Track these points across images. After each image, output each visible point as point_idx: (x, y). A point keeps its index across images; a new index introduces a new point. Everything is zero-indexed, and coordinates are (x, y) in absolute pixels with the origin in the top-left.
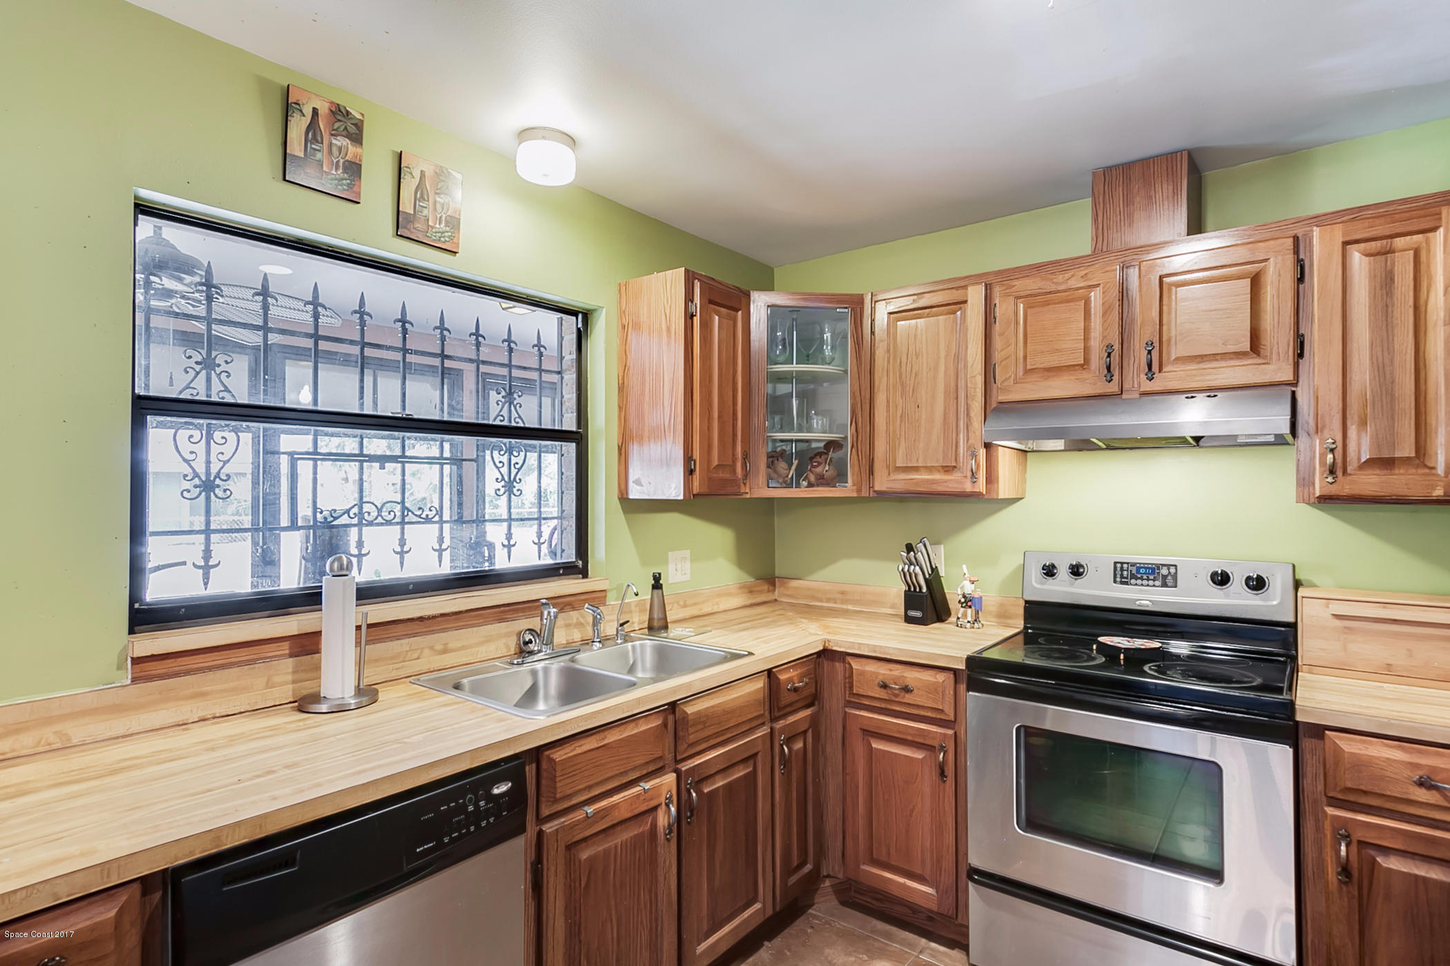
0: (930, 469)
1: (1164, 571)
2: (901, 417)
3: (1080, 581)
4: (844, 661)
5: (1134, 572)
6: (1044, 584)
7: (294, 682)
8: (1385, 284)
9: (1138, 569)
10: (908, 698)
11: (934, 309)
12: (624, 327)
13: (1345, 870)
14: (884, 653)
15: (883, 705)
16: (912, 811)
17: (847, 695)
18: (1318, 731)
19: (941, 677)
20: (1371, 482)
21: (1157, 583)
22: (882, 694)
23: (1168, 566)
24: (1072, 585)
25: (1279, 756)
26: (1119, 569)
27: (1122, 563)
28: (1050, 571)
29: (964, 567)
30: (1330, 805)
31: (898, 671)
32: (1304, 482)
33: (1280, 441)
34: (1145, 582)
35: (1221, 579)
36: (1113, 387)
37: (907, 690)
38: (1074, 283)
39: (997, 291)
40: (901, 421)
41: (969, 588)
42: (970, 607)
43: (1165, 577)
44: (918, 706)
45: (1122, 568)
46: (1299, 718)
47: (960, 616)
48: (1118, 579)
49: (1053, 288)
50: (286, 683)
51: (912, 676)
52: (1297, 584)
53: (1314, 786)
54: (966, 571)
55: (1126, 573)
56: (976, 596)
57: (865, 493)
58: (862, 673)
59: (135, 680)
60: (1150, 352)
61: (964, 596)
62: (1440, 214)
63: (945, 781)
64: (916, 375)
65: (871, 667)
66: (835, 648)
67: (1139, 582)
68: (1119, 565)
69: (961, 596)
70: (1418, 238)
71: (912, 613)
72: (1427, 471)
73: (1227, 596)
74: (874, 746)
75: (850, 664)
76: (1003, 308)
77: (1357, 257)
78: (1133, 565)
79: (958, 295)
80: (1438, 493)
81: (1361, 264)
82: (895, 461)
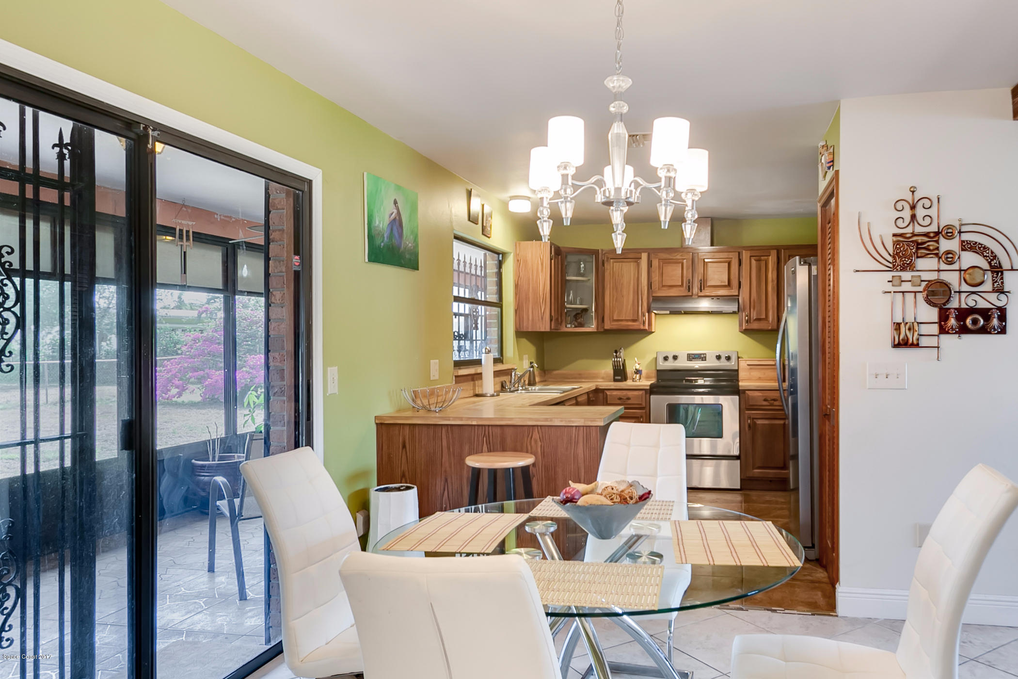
0: (627, 320)
1: (702, 356)
2: (615, 300)
3: (677, 361)
4: (603, 392)
5: (693, 357)
6: (664, 363)
8: (759, 269)
9: (695, 356)
10: (629, 402)
12: (518, 261)
13: (749, 426)
14: (620, 387)
18: (744, 391)
19: (641, 393)
20: (755, 326)
21: (701, 360)
22: (619, 401)
23: (704, 354)
24: (673, 362)
25: (736, 398)
26: (689, 356)
27: (690, 354)
28: (666, 359)
29: (636, 358)
30: (747, 410)
31: (625, 393)
32: (741, 325)
33: (734, 313)
34: (697, 360)
35: (719, 357)
36: (690, 294)
37: (628, 399)
38: (678, 257)
39: (652, 256)
40: (615, 302)
41: (638, 367)
42: (637, 374)
43: (703, 358)
44: (633, 404)
46: (740, 388)
47: (634, 377)
48: (689, 360)
49: (671, 258)
50: (472, 389)
51: (630, 393)
52: (739, 358)
53: (743, 407)
54: (636, 360)
55: (691, 357)
56: (641, 369)
57: (602, 330)
58: (611, 395)
59: (456, 383)
60: (701, 283)
61: (636, 369)
62: (770, 252)
64: (622, 284)
65: (615, 393)
66: (600, 388)
67: (695, 360)
69: (634, 370)
70: (766, 257)
71: (616, 378)
72: (767, 322)
73: (720, 363)
76: (655, 263)
77: (753, 260)
78: (693, 354)
79: (638, 255)
80: (770, 328)
81: (754, 262)
82: (613, 317)
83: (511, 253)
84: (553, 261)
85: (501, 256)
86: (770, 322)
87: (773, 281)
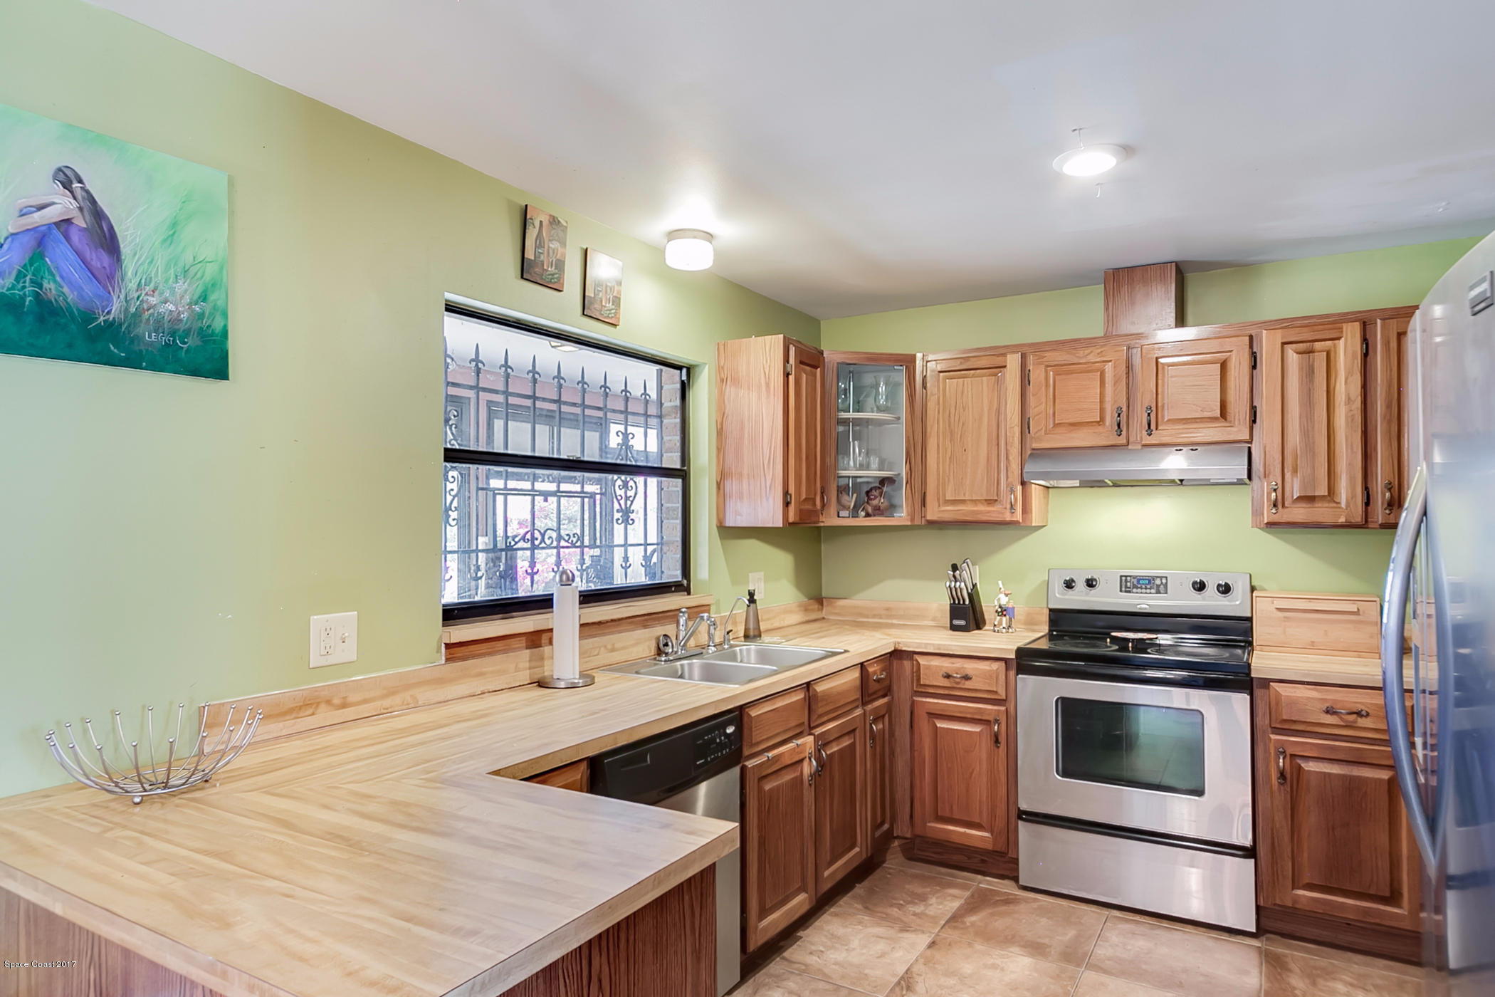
0: (975, 502)
1: (1158, 582)
2: (950, 458)
3: (1093, 591)
4: (912, 659)
5: (1135, 583)
6: (1066, 595)
7: (530, 668)
8: (1309, 372)
9: (1138, 580)
10: (968, 684)
11: (978, 371)
12: (722, 380)
13: (1282, 775)
14: (947, 650)
15: (946, 692)
16: (972, 773)
17: (915, 686)
18: (1266, 683)
19: (994, 666)
20: (1299, 513)
21: (1153, 591)
22: (946, 683)
23: (1161, 578)
24: (1087, 594)
25: (1240, 702)
26: (1123, 581)
27: (1126, 576)
28: (1069, 585)
29: (1000, 582)
30: (1273, 733)
31: (959, 663)
32: (1257, 513)
33: (1240, 482)
34: (1144, 591)
35: (1200, 586)
36: (1122, 440)
37: (967, 678)
38: (1092, 358)
39: (1031, 359)
40: (950, 462)
41: (1004, 600)
42: (1005, 615)
43: (1158, 586)
44: (976, 690)
45: (1126, 580)
46: (1253, 675)
47: (996, 623)
48: (1123, 589)
49: (1076, 361)
50: (525, 669)
51: (970, 666)
52: (1253, 589)
53: (1262, 721)
54: (1001, 586)
55: (1129, 584)
56: (1010, 606)
57: (917, 522)
58: (928, 667)
59: (447, 660)
60: (1149, 414)
61: (1000, 607)
62: (1342, 328)
63: (998, 747)
64: (963, 424)
65: (936, 662)
66: (904, 649)
67: (1139, 590)
68: (1124, 578)
69: (997, 607)
70: (1329, 343)
71: (956, 622)
72: (1335, 505)
73: (1204, 599)
74: (938, 725)
75: (917, 661)
76: (1037, 374)
77: (1291, 353)
78: (1134, 577)
79: (998, 361)
80: (1342, 520)
81: (1292, 356)
82: (944, 495)
83: (706, 364)
84: (791, 378)
85: (684, 371)
86: (1343, 505)
87: (1349, 400)
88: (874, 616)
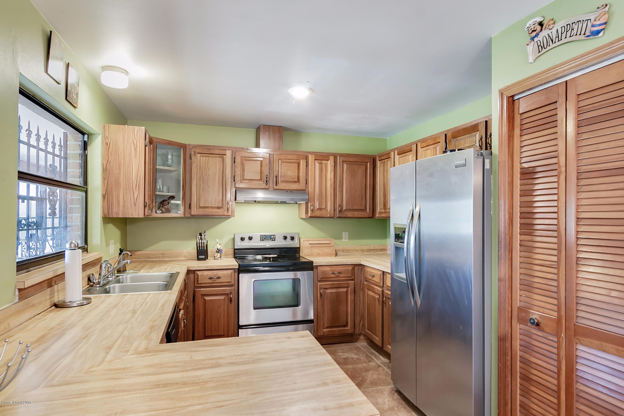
0: (213, 208)
1: (272, 237)
2: (202, 189)
3: (252, 241)
4: (194, 273)
5: (265, 237)
6: (241, 243)
8: (321, 170)
9: (266, 237)
10: (219, 280)
11: (214, 155)
12: (107, 144)
13: (321, 295)
14: (211, 268)
15: (210, 285)
16: (220, 315)
17: (196, 284)
18: (317, 266)
19: (230, 271)
20: (317, 213)
21: (271, 240)
22: (210, 281)
23: (273, 235)
24: (249, 243)
26: (261, 237)
27: (262, 235)
28: (242, 239)
29: (217, 240)
30: (318, 282)
31: (215, 272)
32: (307, 213)
34: (268, 240)
35: (285, 238)
36: (267, 187)
37: (219, 278)
38: (258, 156)
39: (236, 153)
40: (202, 191)
41: (219, 247)
42: (219, 253)
43: (272, 238)
44: (223, 282)
45: (262, 237)
46: (314, 265)
47: (215, 256)
48: (261, 240)
49: (252, 156)
50: (47, 299)
51: (220, 273)
52: (300, 238)
53: (316, 280)
54: (218, 241)
55: (264, 238)
56: (221, 249)
58: (202, 276)
59: (19, 299)
60: (276, 178)
61: (217, 249)
62: (329, 157)
63: (231, 303)
64: (208, 176)
65: (206, 273)
66: (191, 269)
67: (267, 240)
68: (261, 236)
69: (217, 250)
70: (326, 161)
71: (200, 257)
72: (326, 211)
73: (286, 242)
74: (206, 299)
75: (197, 274)
76: (238, 160)
77: (317, 163)
78: (265, 236)
79: (223, 152)
80: (328, 216)
81: (317, 165)
82: (200, 204)
83: (100, 134)
84: (147, 148)
85: (86, 136)
86: (329, 211)
87: (331, 180)
88: (156, 258)
